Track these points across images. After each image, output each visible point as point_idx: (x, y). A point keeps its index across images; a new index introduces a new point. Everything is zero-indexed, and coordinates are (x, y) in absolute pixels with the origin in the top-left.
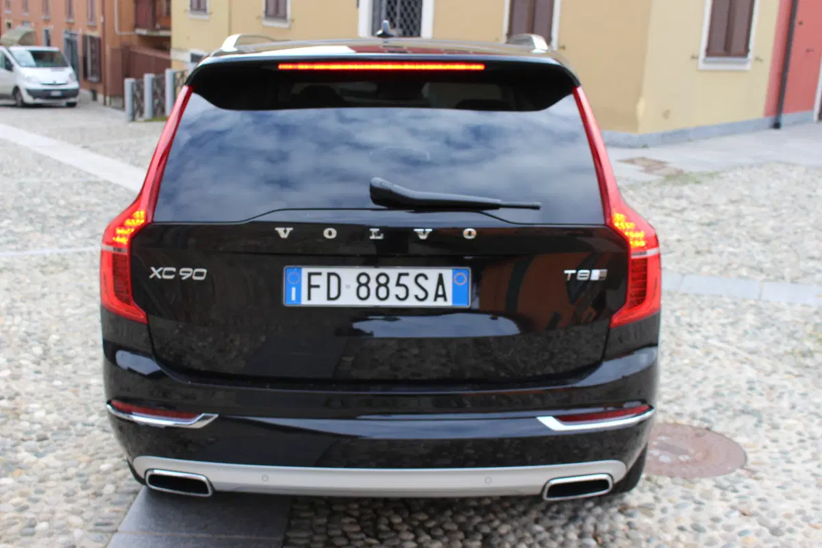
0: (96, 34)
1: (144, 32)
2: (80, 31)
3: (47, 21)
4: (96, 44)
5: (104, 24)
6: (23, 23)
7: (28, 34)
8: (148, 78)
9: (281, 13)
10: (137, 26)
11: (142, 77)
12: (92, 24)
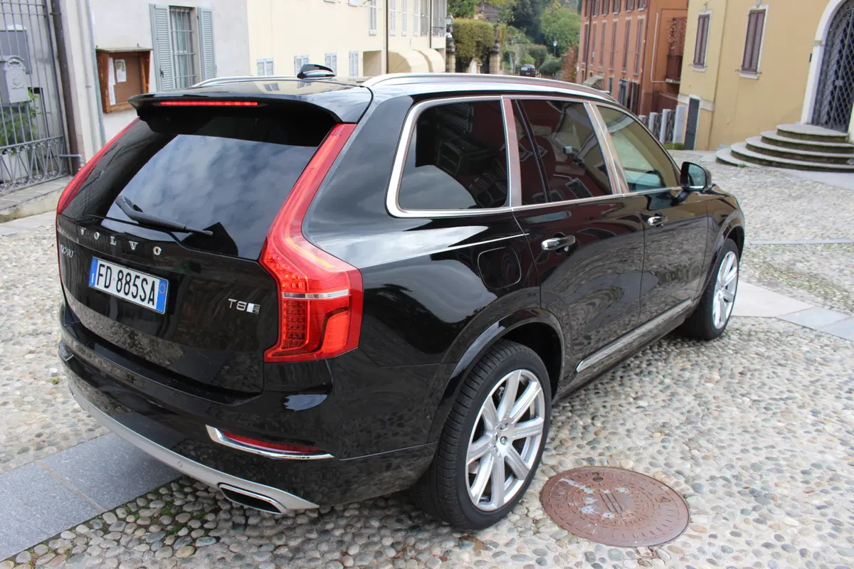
0: (637, 82)
1: (671, 81)
2: (629, 79)
3: (611, 72)
4: (637, 88)
5: (642, 74)
6: (599, 73)
7: (599, 81)
8: (665, 111)
9: (753, 67)
10: (667, 77)
11: (661, 112)
12: (635, 74)
